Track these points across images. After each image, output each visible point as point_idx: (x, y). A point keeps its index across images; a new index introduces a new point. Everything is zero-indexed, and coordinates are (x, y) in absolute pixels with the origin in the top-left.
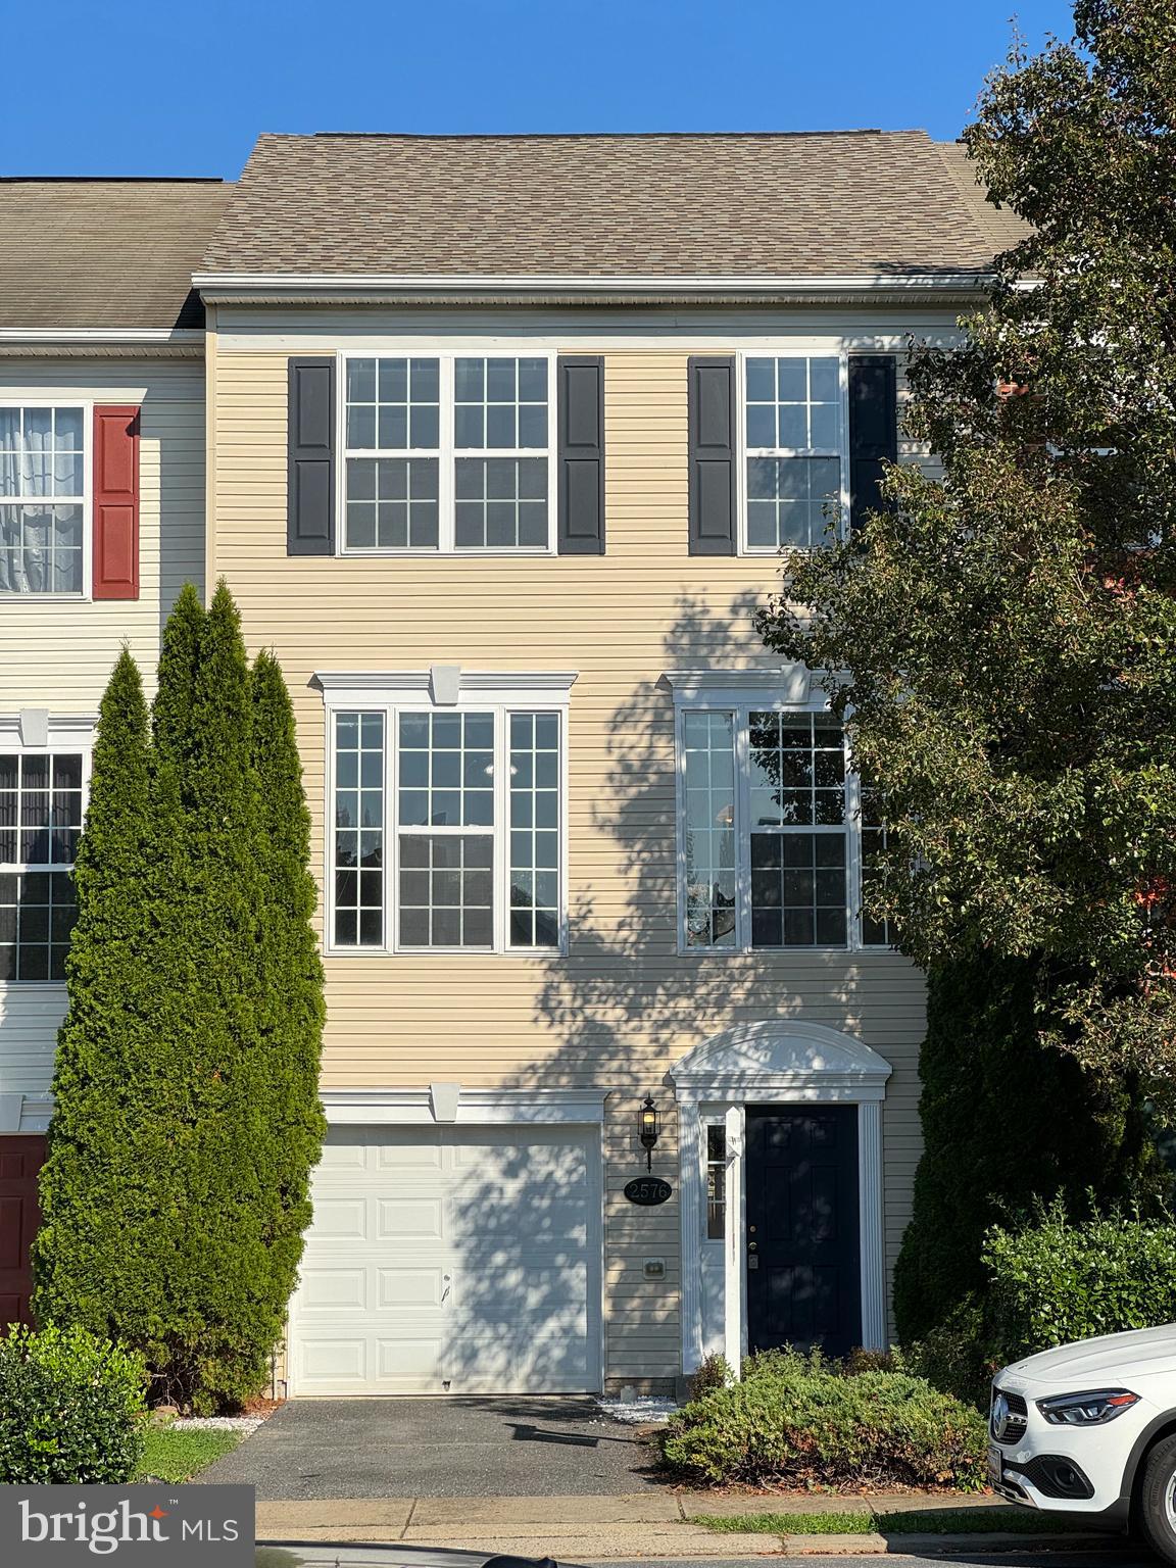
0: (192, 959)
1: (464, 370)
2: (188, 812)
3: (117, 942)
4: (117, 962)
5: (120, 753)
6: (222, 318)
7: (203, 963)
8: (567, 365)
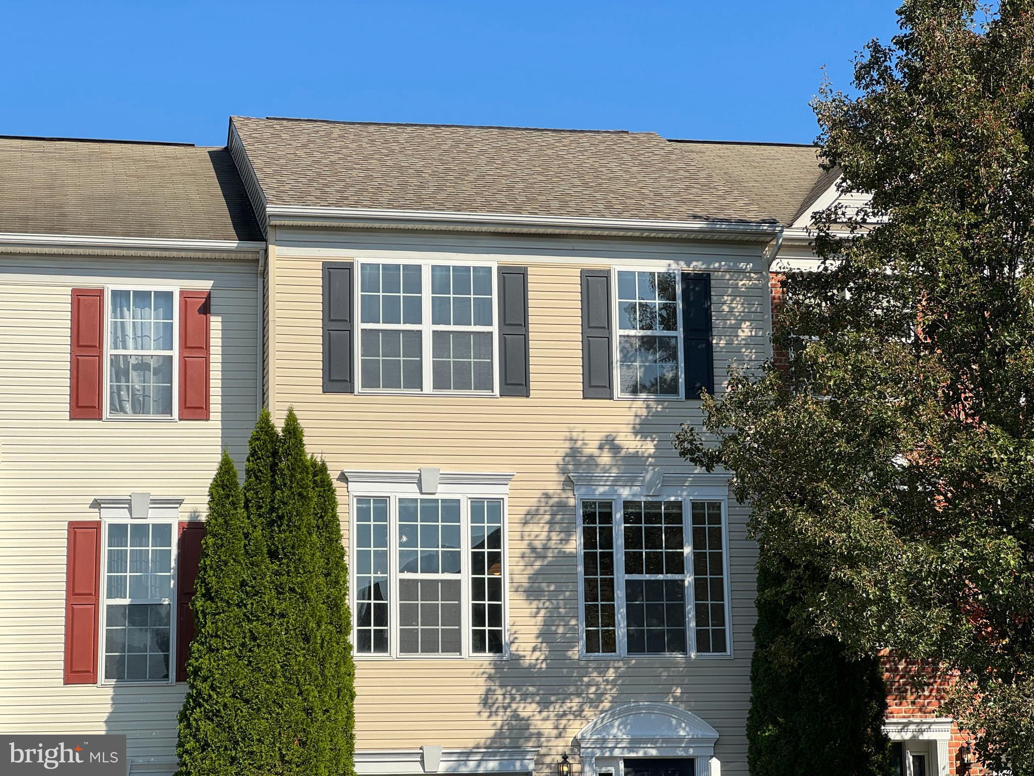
0: (279, 662)
1: (438, 273)
2: (272, 563)
3: (227, 651)
4: (227, 665)
5: (226, 522)
6: (281, 235)
7: (286, 665)
8: (504, 272)
